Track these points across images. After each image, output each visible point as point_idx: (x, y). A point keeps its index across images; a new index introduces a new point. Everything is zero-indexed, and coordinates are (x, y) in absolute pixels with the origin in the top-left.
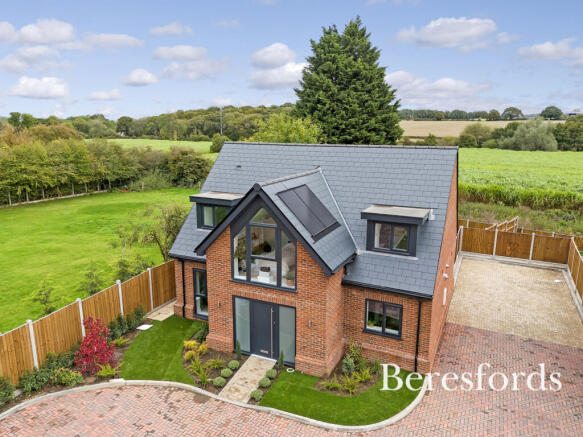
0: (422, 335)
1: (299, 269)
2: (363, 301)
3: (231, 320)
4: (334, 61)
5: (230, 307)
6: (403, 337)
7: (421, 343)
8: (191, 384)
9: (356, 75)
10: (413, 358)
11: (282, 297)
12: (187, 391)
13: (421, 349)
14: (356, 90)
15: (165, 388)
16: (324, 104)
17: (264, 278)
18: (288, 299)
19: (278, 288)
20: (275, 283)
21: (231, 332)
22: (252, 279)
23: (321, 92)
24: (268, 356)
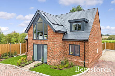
0: (86, 54)
2: (69, 45)
3: (33, 51)
5: (32, 47)
6: (80, 55)
7: (86, 57)
10: (84, 62)
11: (44, 42)
13: (86, 59)
17: (40, 38)
19: (43, 39)
21: (32, 54)
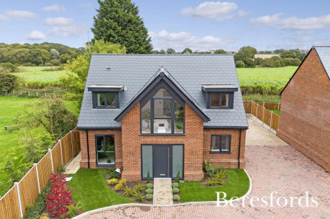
0: (241, 148)
1: (186, 121)
2: (210, 136)
4: (116, 12)
5: (139, 152)
6: (231, 151)
7: (241, 153)
8: (132, 202)
9: (130, 21)
10: (237, 161)
11: (175, 140)
12: (133, 207)
13: (241, 156)
14: (131, 30)
15: (118, 209)
16: (114, 37)
17: (162, 130)
18: (179, 140)
19: (173, 135)
20: (170, 132)
21: (140, 168)
22: (155, 132)
23: (111, 30)
24: (166, 176)
